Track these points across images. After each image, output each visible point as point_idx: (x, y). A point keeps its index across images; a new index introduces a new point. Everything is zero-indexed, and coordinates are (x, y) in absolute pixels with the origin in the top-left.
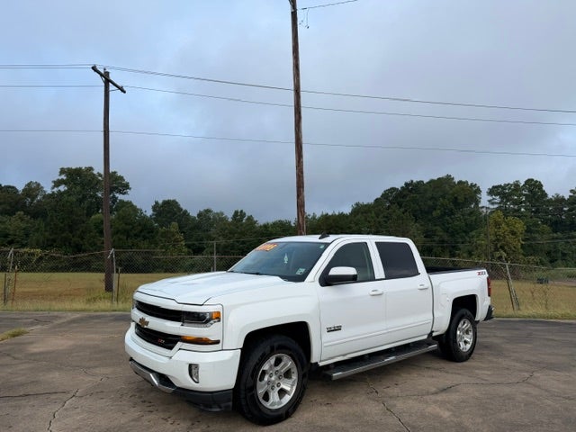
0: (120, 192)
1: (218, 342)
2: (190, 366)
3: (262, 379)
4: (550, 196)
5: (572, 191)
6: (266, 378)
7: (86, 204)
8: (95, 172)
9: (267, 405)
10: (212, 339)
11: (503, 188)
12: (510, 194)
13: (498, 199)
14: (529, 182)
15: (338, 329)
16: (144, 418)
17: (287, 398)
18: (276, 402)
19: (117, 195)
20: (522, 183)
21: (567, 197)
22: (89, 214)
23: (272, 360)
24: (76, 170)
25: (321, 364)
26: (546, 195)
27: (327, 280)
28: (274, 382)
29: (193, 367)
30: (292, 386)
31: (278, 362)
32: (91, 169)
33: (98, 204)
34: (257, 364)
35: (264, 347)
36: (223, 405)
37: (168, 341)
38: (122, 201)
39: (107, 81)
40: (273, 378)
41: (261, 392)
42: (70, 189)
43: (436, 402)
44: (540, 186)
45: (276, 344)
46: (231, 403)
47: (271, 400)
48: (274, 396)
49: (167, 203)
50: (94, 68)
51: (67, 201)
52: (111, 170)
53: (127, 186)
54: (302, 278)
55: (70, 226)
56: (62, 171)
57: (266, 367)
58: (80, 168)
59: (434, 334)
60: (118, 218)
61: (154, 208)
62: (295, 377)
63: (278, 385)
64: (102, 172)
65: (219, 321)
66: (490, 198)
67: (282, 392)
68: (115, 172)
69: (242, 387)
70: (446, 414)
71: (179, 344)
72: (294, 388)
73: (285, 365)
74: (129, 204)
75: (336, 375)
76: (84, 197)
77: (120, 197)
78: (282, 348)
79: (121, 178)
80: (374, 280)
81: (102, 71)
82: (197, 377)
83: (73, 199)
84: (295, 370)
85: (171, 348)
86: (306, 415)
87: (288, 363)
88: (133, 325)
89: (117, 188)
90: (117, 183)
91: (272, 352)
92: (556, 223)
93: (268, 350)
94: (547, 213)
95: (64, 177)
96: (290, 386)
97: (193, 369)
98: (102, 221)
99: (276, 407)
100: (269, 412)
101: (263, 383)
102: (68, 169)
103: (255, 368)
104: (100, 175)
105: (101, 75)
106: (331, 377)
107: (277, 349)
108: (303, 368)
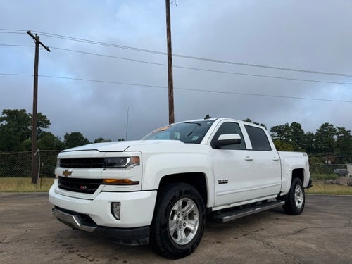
0: (43, 126)
1: (137, 183)
2: (112, 204)
3: (172, 219)
4: (305, 133)
5: (317, 130)
6: (175, 218)
7: (20, 134)
8: (27, 113)
9: (177, 241)
10: (133, 180)
11: (279, 127)
12: (283, 132)
13: (276, 134)
14: (294, 124)
15: (225, 182)
16: (66, 257)
17: (192, 236)
18: (183, 239)
19: (41, 128)
20: (290, 125)
21: (314, 134)
22: (22, 140)
23: (180, 202)
24: (14, 111)
25: (214, 209)
26: (303, 132)
27: (216, 144)
28: (181, 222)
29: (115, 205)
30: (195, 225)
31: (184, 204)
32: (24, 110)
33: (29, 134)
34: (170, 204)
35: (174, 191)
36: (141, 240)
37: (90, 186)
38: (44, 132)
39: (38, 43)
40: (180, 219)
41: (172, 229)
42: (9, 123)
43: (299, 239)
44: (300, 127)
45: (183, 190)
46: (148, 239)
47: (179, 237)
48: (181, 234)
49: (74, 134)
50: (29, 33)
51: (7, 131)
52: (38, 111)
53: (48, 123)
54: (199, 141)
55: (8, 148)
56: (5, 112)
57: (176, 207)
58: (17, 110)
59: (282, 194)
60: (42, 142)
61: (66, 137)
62: (196, 218)
63: (184, 225)
64: (32, 113)
65: (139, 165)
66: (272, 133)
67: (187, 231)
68: (41, 113)
69: (158, 224)
70: (314, 246)
71: (101, 187)
72: (197, 227)
73: (190, 207)
74: (49, 134)
75: (226, 218)
76: (19, 130)
77: (43, 129)
78: (187, 194)
79: (45, 117)
80: (246, 149)
81: (35, 36)
82: (119, 215)
83: (12, 130)
84: (196, 212)
85: (92, 192)
86: (205, 250)
87: (191, 206)
88: (56, 181)
89: (41, 123)
90: (41, 120)
91: (181, 195)
92: (309, 148)
93: (177, 194)
94: (304, 142)
95: (5, 115)
96: (193, 225)
97: (115, 207)
98: (31, 144)
99: (183, 243)
100: (178, 247)
101: (173, 221)
102: (9, 110)
103: (168, 208)
104: (30, 115)
105: (34, 38)
106: (222, 220)
107: (184, 194)
108: (202, 211)
